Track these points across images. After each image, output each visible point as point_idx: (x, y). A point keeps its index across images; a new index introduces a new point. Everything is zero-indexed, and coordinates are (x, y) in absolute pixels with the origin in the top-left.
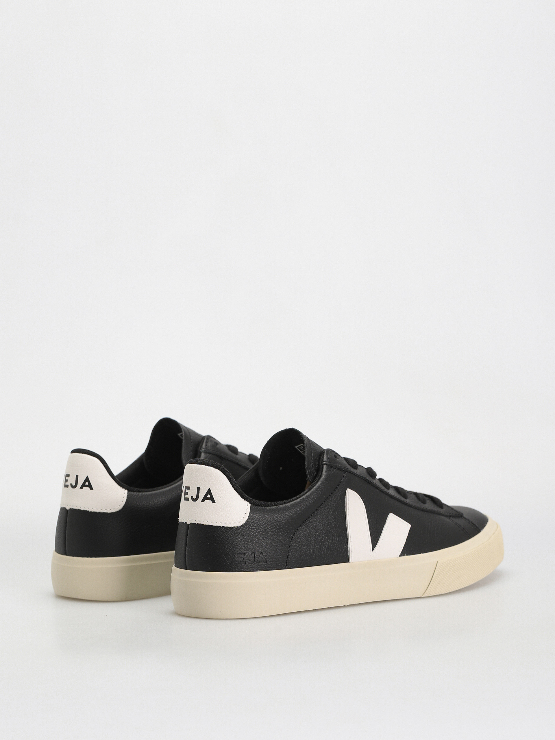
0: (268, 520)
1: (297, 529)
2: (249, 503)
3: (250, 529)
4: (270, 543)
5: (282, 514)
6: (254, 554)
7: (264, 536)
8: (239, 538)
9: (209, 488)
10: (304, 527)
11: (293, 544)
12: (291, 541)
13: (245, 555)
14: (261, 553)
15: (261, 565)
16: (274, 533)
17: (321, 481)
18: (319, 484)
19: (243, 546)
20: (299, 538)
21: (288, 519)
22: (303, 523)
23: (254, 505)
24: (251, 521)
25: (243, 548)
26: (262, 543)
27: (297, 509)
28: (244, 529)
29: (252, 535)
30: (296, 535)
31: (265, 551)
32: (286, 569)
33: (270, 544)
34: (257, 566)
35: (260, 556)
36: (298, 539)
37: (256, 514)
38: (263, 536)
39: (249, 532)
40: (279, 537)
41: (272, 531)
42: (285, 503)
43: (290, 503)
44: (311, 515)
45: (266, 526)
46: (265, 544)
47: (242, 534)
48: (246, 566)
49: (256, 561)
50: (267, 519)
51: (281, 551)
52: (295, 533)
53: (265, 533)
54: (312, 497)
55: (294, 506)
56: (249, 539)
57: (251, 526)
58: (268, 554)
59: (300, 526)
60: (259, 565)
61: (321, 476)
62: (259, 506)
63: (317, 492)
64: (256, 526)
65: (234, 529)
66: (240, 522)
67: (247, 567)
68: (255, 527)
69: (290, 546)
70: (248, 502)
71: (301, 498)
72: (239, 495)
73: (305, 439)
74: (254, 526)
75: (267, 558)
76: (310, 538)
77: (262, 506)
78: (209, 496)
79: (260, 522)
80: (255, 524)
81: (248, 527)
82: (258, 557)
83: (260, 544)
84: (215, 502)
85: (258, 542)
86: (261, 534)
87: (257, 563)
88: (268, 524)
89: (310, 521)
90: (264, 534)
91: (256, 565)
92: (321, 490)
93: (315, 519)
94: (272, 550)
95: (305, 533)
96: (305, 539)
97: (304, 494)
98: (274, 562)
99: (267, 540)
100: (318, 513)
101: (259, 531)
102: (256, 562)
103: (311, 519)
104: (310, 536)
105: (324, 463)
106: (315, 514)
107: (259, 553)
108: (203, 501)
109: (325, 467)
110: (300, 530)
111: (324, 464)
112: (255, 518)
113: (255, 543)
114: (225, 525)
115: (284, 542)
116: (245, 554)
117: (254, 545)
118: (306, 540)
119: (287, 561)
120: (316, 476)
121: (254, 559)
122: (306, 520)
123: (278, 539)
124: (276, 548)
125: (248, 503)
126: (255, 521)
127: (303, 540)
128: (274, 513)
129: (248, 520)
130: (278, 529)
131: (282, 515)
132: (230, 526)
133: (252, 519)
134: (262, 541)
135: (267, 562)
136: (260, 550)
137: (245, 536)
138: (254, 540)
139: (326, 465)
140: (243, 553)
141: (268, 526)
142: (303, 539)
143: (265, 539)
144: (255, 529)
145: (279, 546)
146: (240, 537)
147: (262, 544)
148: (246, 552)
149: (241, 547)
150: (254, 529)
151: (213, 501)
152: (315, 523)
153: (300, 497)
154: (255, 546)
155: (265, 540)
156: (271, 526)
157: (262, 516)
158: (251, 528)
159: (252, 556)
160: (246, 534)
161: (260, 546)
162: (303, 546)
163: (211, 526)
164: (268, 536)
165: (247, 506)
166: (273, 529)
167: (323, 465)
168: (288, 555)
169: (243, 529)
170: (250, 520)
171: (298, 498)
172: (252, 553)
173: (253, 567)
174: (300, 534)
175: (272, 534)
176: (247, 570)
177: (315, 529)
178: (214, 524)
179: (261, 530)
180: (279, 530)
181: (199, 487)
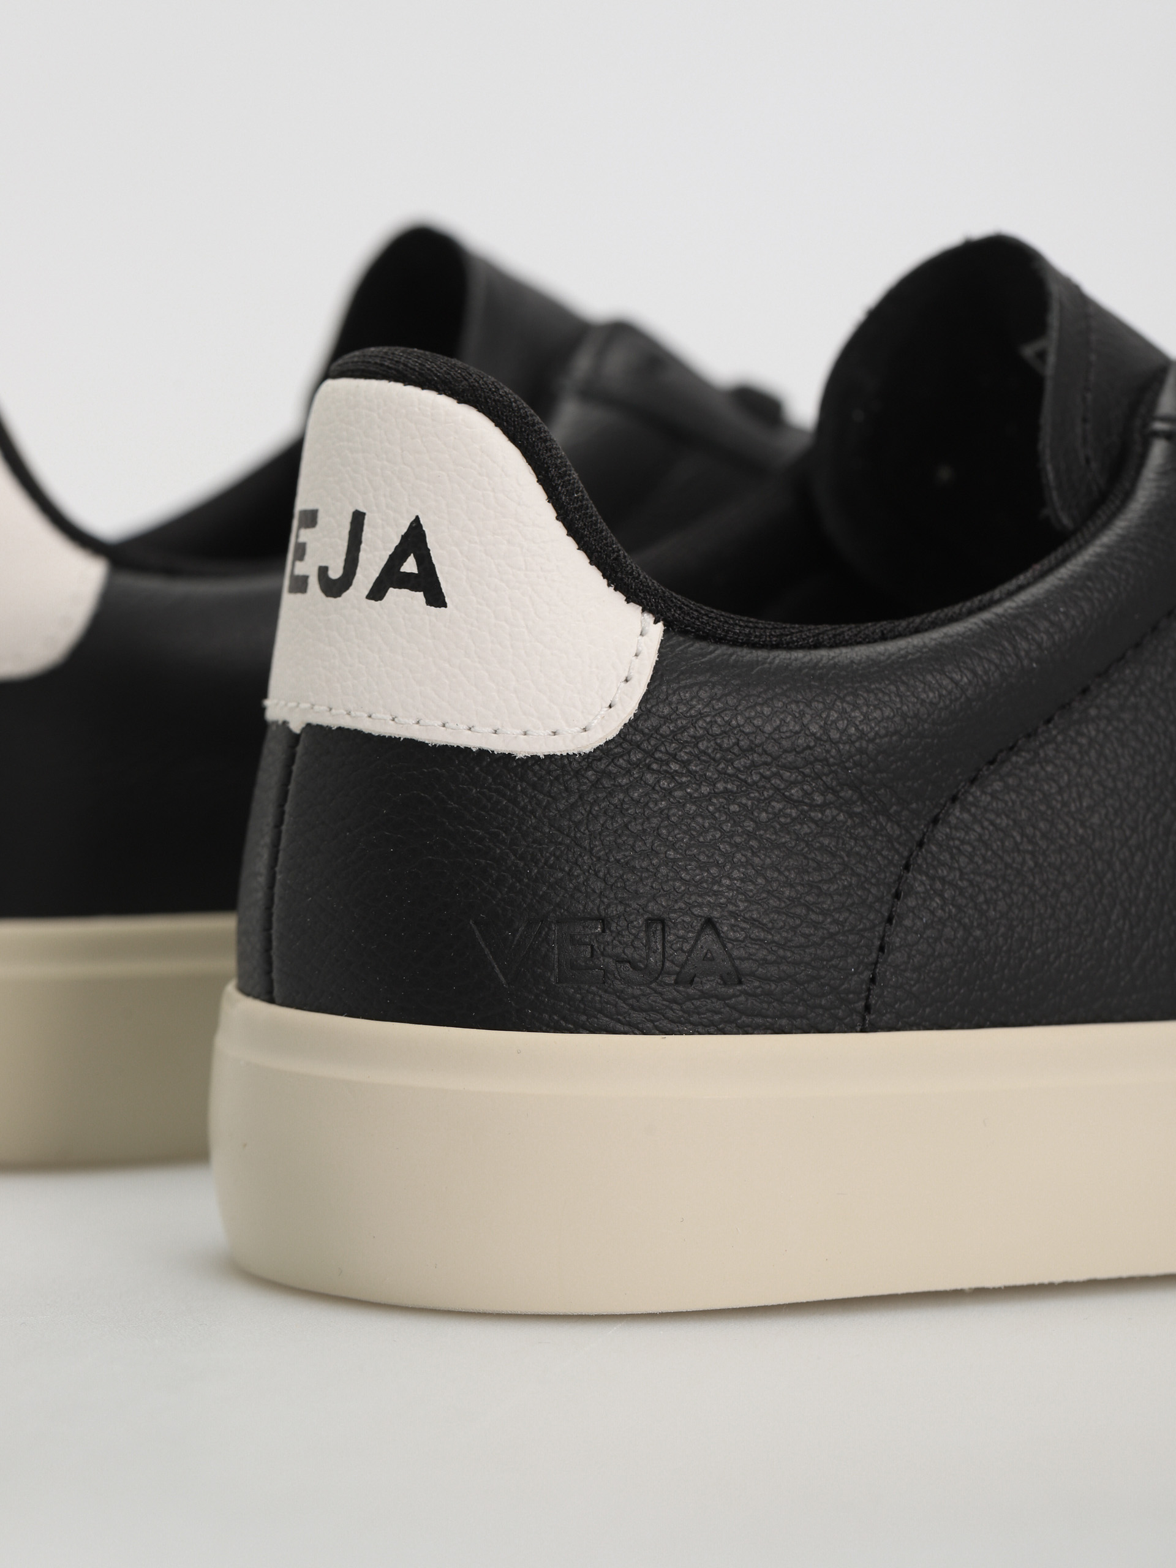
0: (768, 728)
1: (954, 799)
2: (656, 622)
3: (650, 778)
4: (775, 867)
5: (860, 701)
6: (663, 930)
7: (735, 824)
8: (577, 824)
9: (417, 518)
10: (998, 786)
11: (919, 882)
12: (907, 867)
13: (603, 931)
14: (709, 922)
15: (705, 995)
16: (802, 812)
17: (1121, 525)
18: (1107, 538)
19: (596, 874)
20: (958, 848)
21: (896, 732)
22: (992, 762)
23: (684, 632)
24: (657, 730)
25: (599, 885)
26: (717, 865)
27: (957, 677)
28: (609, 775)
29: (661, 811)
30: (942, 832)
31: (731, 913)
32: (863, 1031)
33: (769, 873)
34: (674, 1001)
35: (697, 939)
36: (952, 857)
37: (691, 686)
38: (727, 821)
39: (640, 796)
40: (831, 835)
41: (789, 800)
42: (884, 638)
43: (916, 640)
44: (1048, 721)
45: (754, 765)
46: (736, 874)
47: (596, 802)
48: (605, 996)
49: (669, 974)
50: (758, 722)
51: (835, 922)
52: (935, 821)
53: (740, 805)
54: (1056, 612)
55: (939, 657)
56: (637, 837)
57: (658, 755)
58: (756, 933)
59: (973, 781)
60: (690, 998)
61: (1128, 495)
62: (720, 641)
63: (1090, 584)
64: (689, 762)
65: (549, 772)
66: (585, 730)
67: (615, 1006)
68: (685, 764)
69: (897, 896)
70: (650, 611)
71: (987, 615)
72: (599, 568)
73: (1054, 289)
74: (677, 761)
75: (741, 959)
76: (1032, 853)
77: (735, 643)
78: (410, 566)
79: (715, 736)
80: (683, 745)
81: (637, 765)
82: (687, 947)
83: (703, 867)
84: (444, 605)
85: (694, 858)
86: (717, 810)
87: (677, 982)
88: (765, 752)
89: (1037, 754)
90: (734, 808)
91: (671, 993)
92: (1115, 573)
93: (1073, 742)
94: (778, 910)
95: (1003, 822)
96: (1001, 858)
97: (1010, 594)
98: (787, 985)
99: (751, 847)
100: (1093, 712)
101: (705, 790)
102: (671, 980)
103: (1048, 742)
104: (1031, 840)
105: (1159, 426)
106: (1076, 716)
107: (697, 924)
108: (377, 593)
109: (1158, 451)
110: (973, 804)
111: (1156, 434)
112: (682, 709)
113: (674, 861)
114: (498, 745)
115: (860, 870)
116: (605, 922)
117: (664, 870)
118: (1007, 866)
119: (873, 980)
120: (1103, 498)
121: (659, 957)
122: (1011, 748)
123: (823, 849)
124: (808, 898)
125: (649, 618)
126: (684, 728)
127: (986, 861)
128: (810, 687)
129: (640, 723)
130: (828, 788)
131: (856, 706)
132: (522, 748)
133: (667, 719)
134: (723, 854)
135: (740, 983)
136: (700, 905)
137: (612, 818)
138: (673, 846)
139: (1168, 436)
140: (592, 919)
141: (765, 763)
142: (984, 857)
143: (738, 839)
144: (682, 775)
145: (825, 887)
146: (580, 822)
147: (714, 871)
148: (613, 911)
149: (581, 879)
150: (672, 776)
151: (436, 598)
152: (1067, 771)
153: (982, 608)
154: (674, 880)
155: (736, 845)
156: (784, 767)
157: (731, 701)
158: (659, 772)
159: (648, 941)
160: (622, 802)
161: (701, 882)
162: (981, 899)
163: (412, 746)
164: (758, 824)
165: (642, 634)
166: (795, 783)
167: (1149, 437)
168: (881, 949)
169: (603, 772)
170: (654, 721)
171: (971, 613)
172: (649, 922)
173: (652, 1009)
174: (968, 829)
175: (786, 816)
176: (612, 1024)
177: (1065, 804)
178: (434, 735)
179: (720, 786)
180: (835, 792)
181: (362, 510)
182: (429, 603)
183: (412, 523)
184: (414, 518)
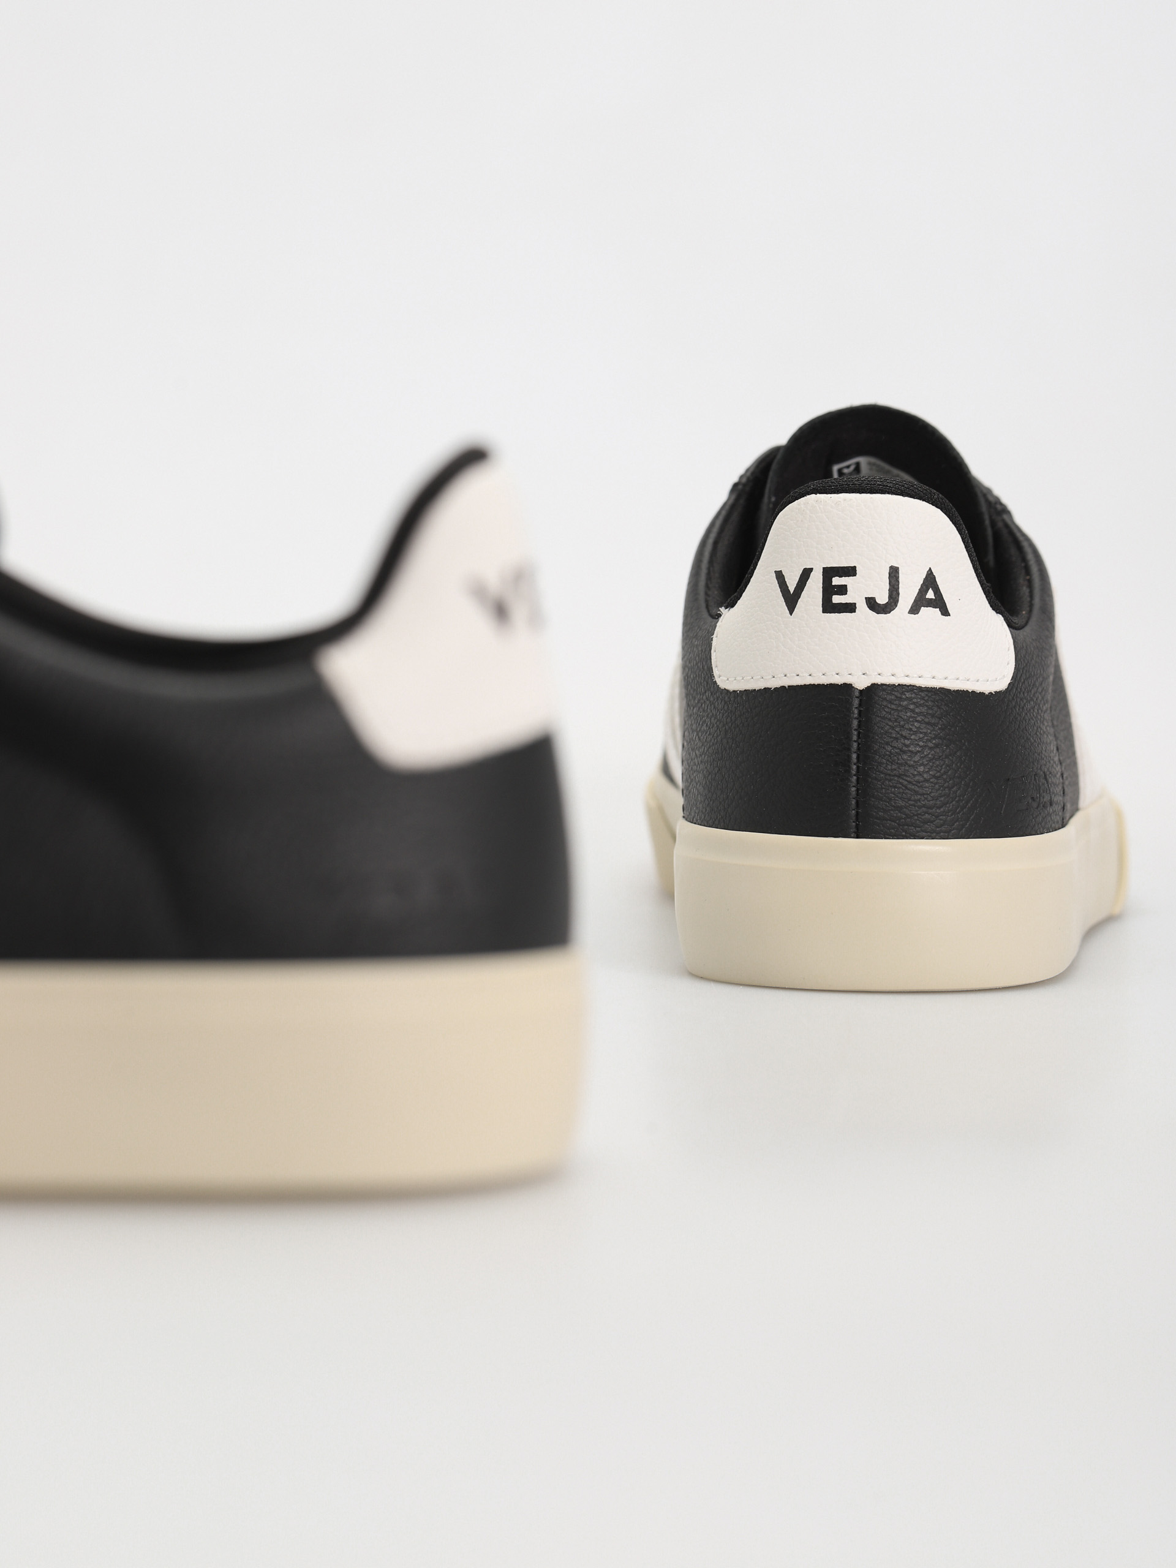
9: (930, 570)
78: (930, 595)
84: (950, 615)
108: (914, 610)
151: (945, 612)
181: (896, 565)
182: (943, 614)
183: (928, 572)
184: (928, 569)
